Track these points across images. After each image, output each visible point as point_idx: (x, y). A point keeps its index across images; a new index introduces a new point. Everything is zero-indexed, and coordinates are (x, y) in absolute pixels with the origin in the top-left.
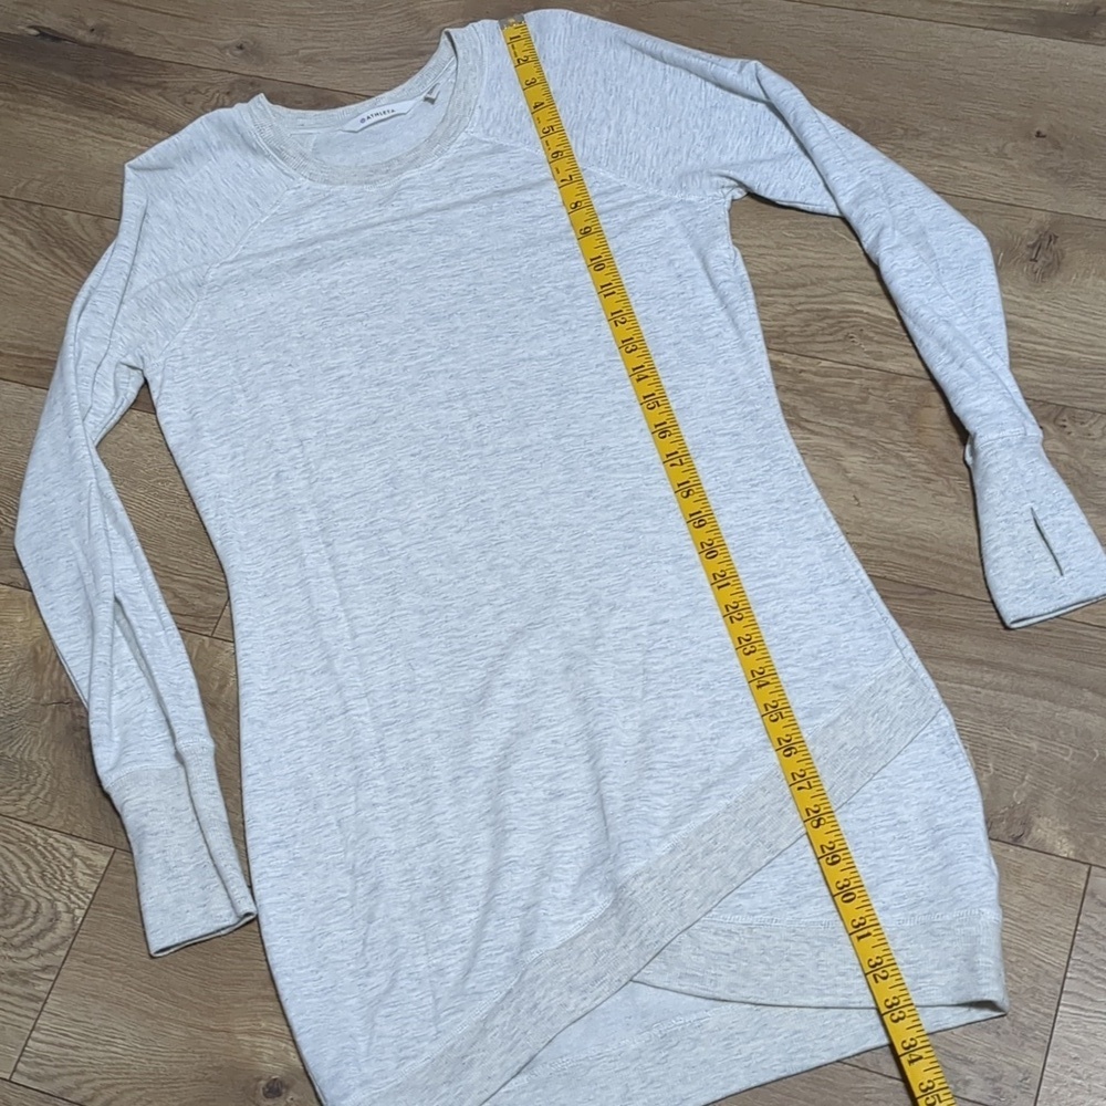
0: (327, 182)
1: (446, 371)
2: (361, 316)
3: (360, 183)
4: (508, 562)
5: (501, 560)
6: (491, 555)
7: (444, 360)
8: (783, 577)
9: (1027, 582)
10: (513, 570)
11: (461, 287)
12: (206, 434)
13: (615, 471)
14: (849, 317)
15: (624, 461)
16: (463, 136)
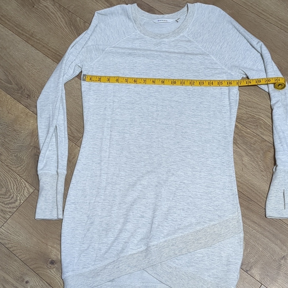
0: (144, 34)
1: (155, 97)
2: (140, 73)
3: (152, 37)
4: (152, 153)
5: (151, 151)
6: (148, 149)
7: (156, 93)
8: (217, 183)
9: (275, 208)
10: (153, 155)
11: (167, 75)
12: (91, 91)
13: (186, 139)
14: (259, 120)
15: (189, 137)
16: (182, 34)
